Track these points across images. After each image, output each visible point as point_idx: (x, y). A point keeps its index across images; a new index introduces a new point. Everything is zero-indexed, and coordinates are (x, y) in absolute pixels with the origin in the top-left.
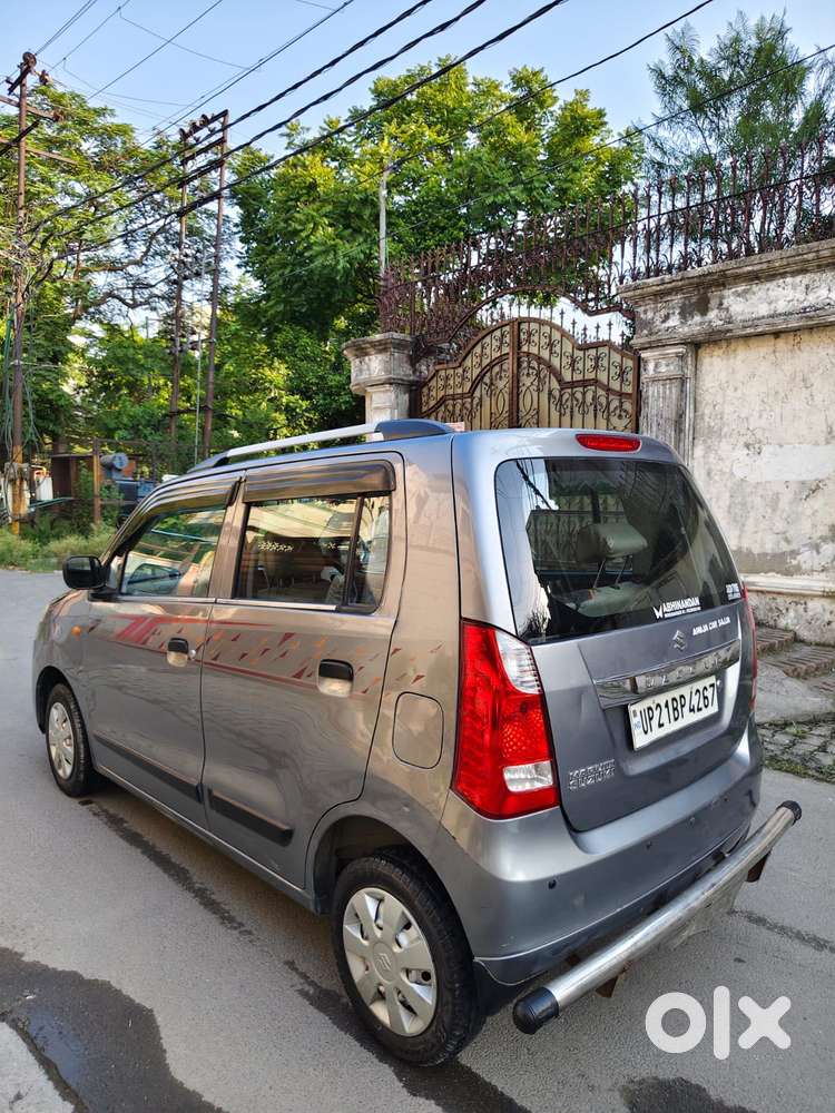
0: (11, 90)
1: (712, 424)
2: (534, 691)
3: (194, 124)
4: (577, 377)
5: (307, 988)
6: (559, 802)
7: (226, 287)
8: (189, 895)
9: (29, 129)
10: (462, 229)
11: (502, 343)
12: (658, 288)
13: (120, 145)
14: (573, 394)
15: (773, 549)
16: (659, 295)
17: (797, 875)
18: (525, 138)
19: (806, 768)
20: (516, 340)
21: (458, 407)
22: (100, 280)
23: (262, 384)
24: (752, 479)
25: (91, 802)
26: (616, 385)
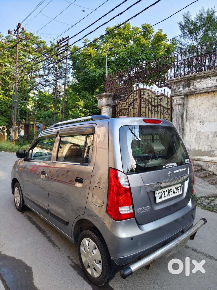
0: (15, 32)
1: (191, 116)
2: (128, 187)
3: (60, 40)
4: (156, 104)
5: (72, 264)
6: (134, 217)
7: (69, 81)
8: (45, 238)
9: (19, 42)
10: (128, 66)
11: (136, 95)
12: (177, 80)
13: (42, 46)
14: (155, 108)
15: (207, 150)
16: (177, 82)
17: (207, 238)
18: (145, 42)
19: (213, 209)
20: (140, 94)
21: (125, 112)
22: (37, 80)
23: (78, 106)
24: (202, 131)
25: (24, 213)
26: (166, 106)
